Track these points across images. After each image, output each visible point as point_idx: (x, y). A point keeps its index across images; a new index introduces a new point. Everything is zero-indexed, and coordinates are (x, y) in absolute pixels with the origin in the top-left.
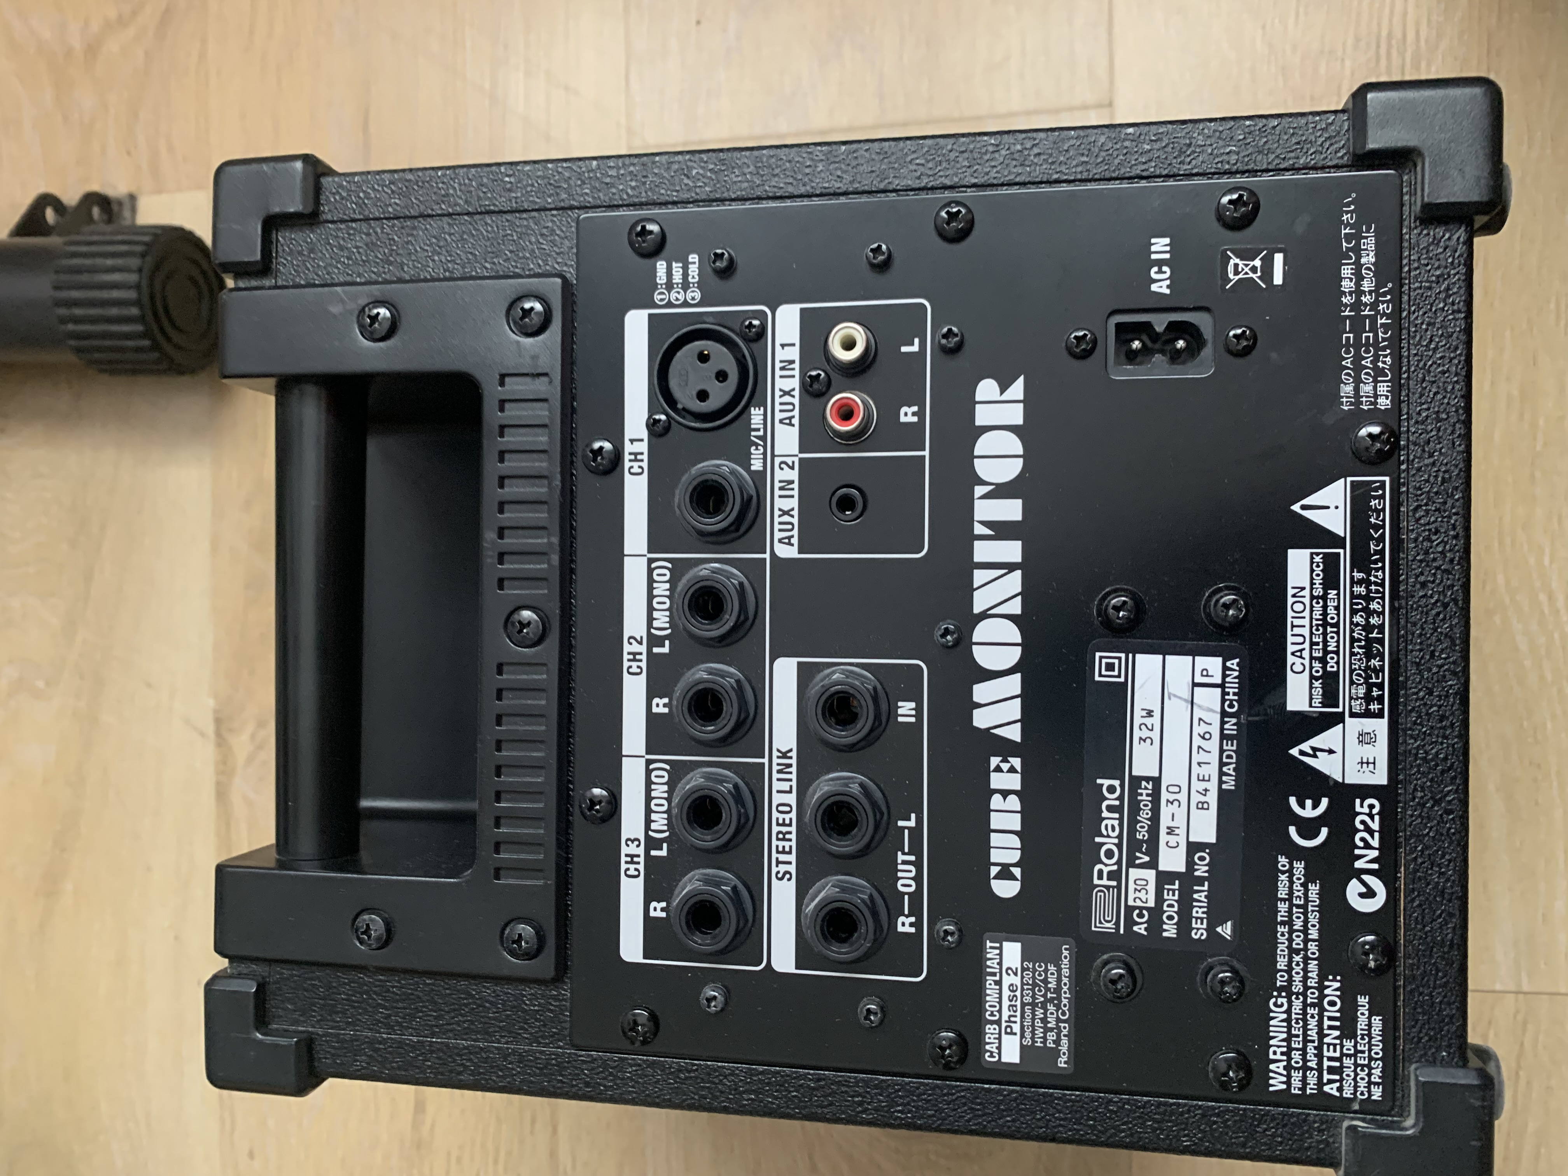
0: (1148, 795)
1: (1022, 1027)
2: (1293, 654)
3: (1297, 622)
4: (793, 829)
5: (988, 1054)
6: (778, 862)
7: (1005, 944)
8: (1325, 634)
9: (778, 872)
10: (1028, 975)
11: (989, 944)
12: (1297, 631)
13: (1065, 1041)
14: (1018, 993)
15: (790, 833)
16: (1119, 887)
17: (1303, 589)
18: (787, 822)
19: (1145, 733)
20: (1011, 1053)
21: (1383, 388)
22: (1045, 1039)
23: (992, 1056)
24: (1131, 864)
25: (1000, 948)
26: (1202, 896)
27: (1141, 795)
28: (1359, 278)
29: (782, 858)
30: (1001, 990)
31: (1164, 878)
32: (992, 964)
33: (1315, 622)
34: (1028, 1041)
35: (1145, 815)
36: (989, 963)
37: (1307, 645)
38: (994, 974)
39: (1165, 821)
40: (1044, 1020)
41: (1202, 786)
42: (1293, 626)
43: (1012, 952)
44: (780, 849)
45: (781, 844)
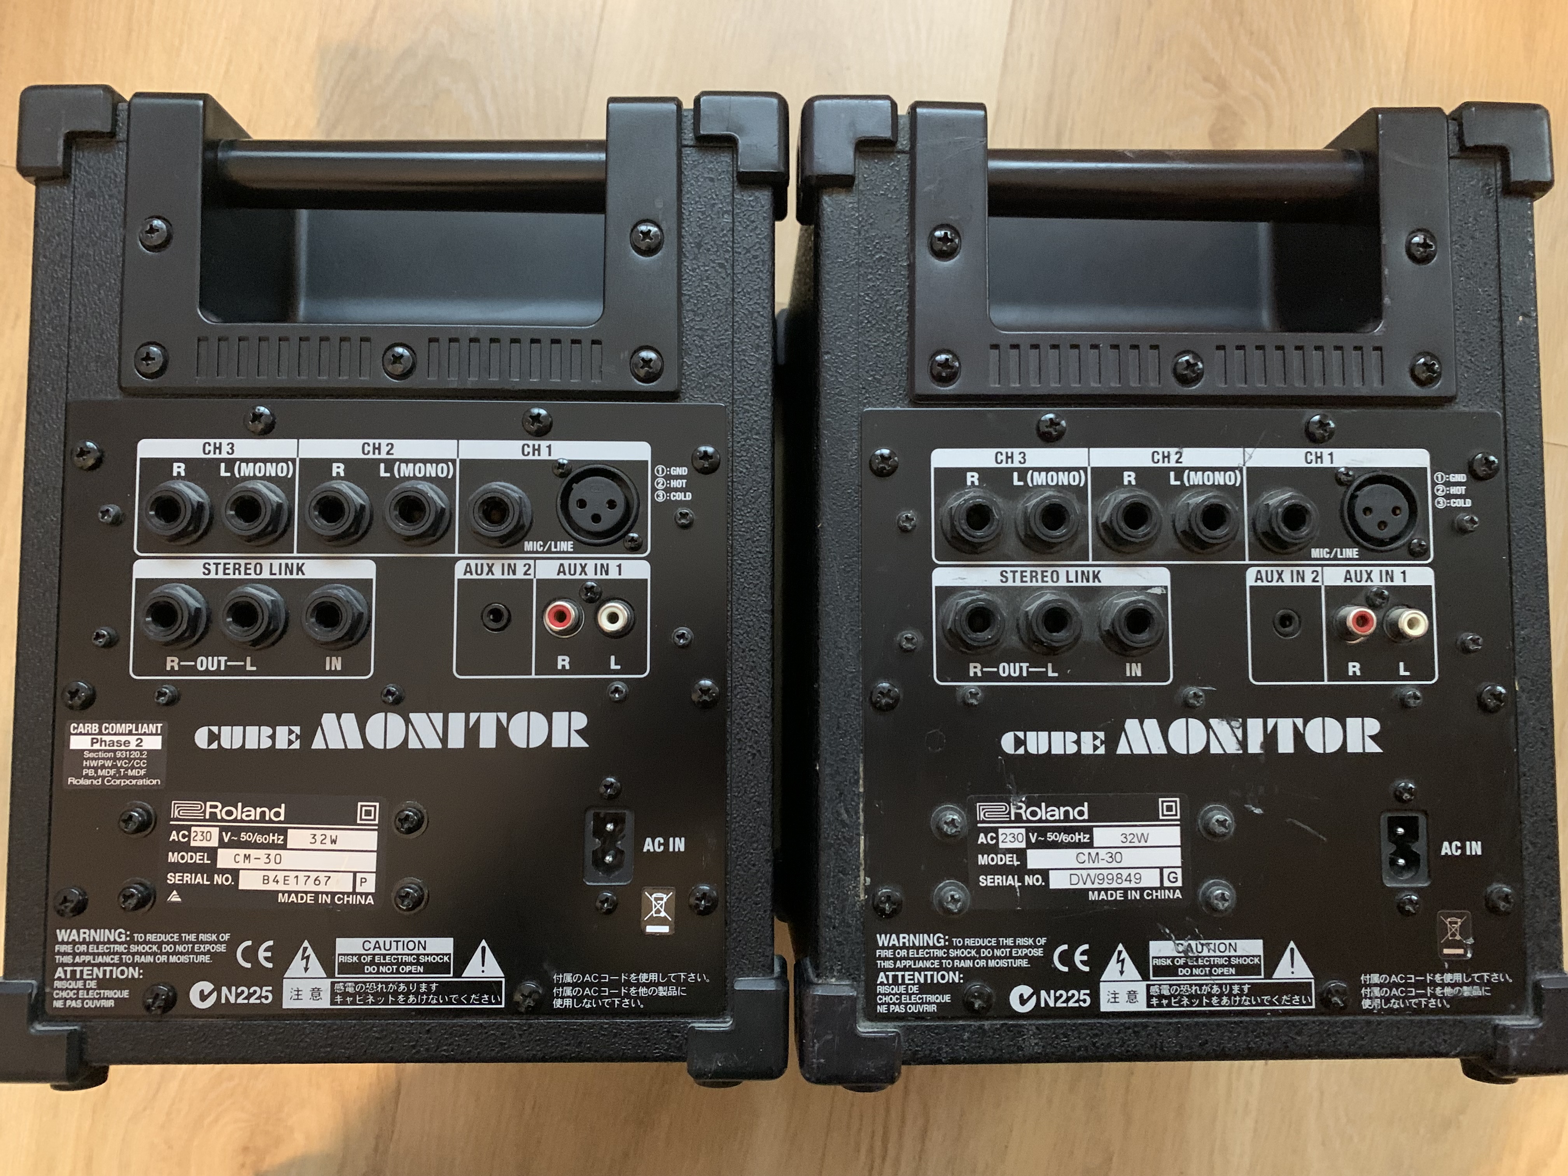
0: (273, 840)
1: (98, 751)
2: (377, 942)
3: (400, 944)
4: (243, 576)
5: (76, 725)
6: (217, 564)
7: (160, 737)
8: (391, 964)
9: (209, 564)
10: (136, 755)
11: (160, 725)
12: (394, 944)
13: (88, 782)
14: (123, 747)
15: (240, 574)
16: (205, 820)
17: (424, 948)
18: (248, 571)
19: (319, 838)
20: (77, 743)
21: (568, 1003)
22: (90, 768)
23: (75, 728)
24: (222, 829)
25: (156, 734)
26: (199, 879)
27: (274, 836)
28: (647, 985)
29: (221, 567)
30: (125, 734)
31: (212, 853)
32: (145, 728)
33: (400, 957)
34: (87, 755)
35: (259, 839)
36: (145, 725)
37: (384, 952)
38: (137, 729)
39: (253, 852)
40: (103, 767)
41: (280, 878)
42: (397, 942)
43: (154, 743)
44: (227, 566)
45: (231, 566)
